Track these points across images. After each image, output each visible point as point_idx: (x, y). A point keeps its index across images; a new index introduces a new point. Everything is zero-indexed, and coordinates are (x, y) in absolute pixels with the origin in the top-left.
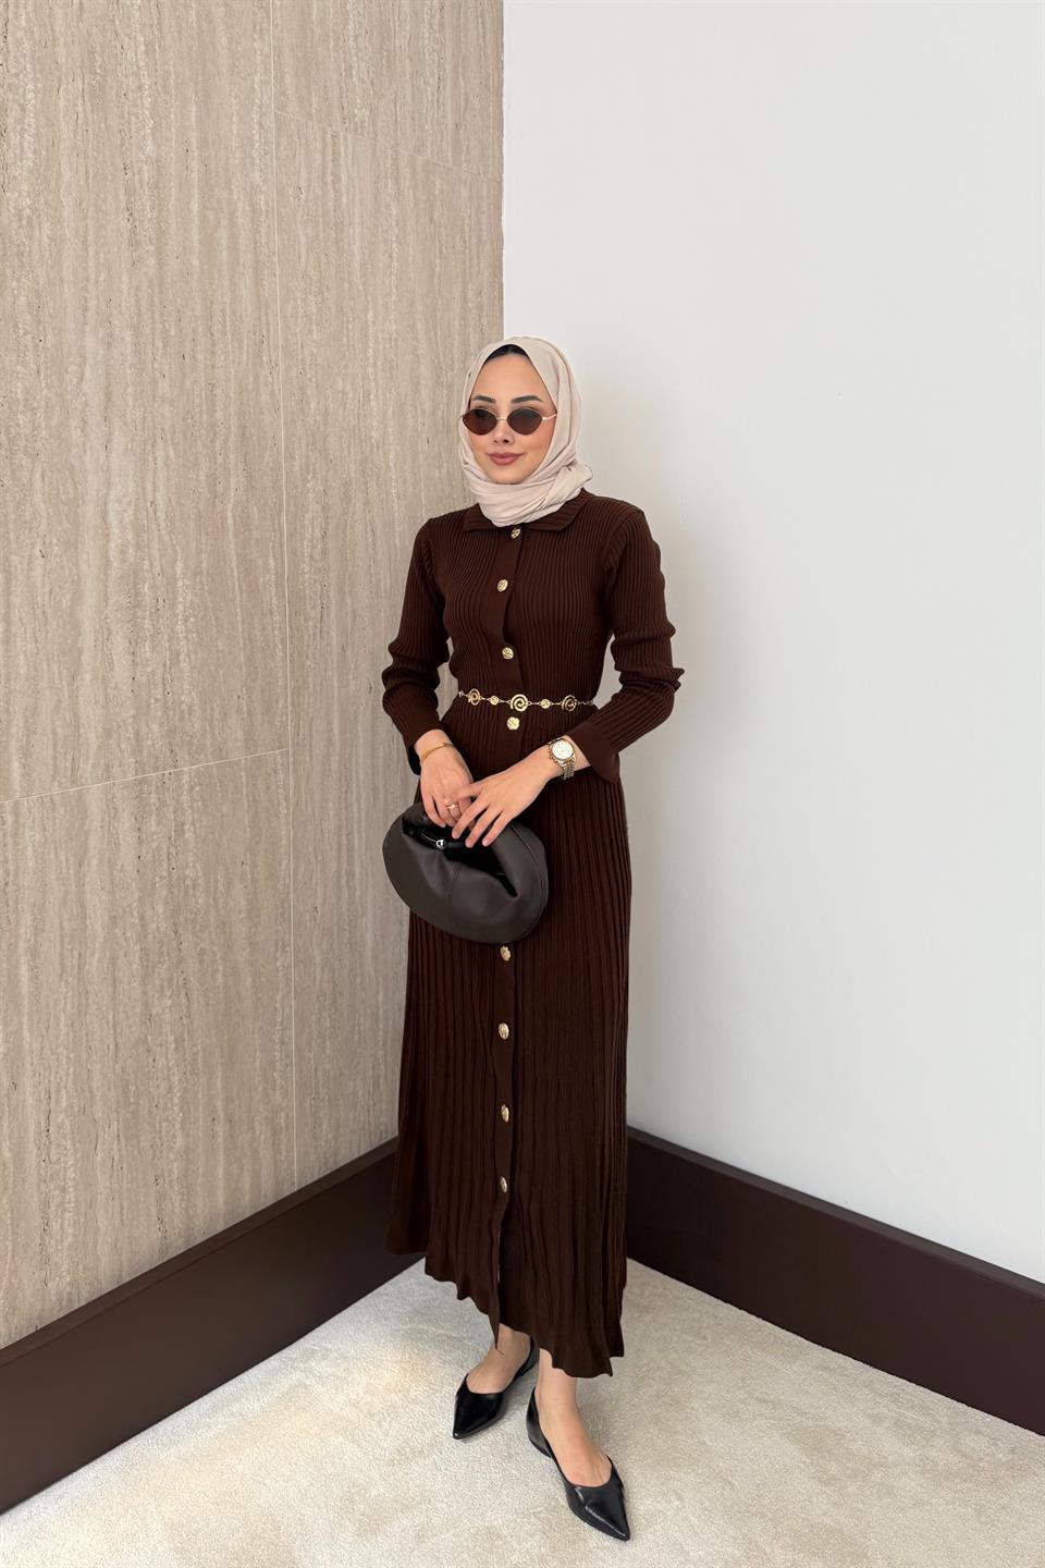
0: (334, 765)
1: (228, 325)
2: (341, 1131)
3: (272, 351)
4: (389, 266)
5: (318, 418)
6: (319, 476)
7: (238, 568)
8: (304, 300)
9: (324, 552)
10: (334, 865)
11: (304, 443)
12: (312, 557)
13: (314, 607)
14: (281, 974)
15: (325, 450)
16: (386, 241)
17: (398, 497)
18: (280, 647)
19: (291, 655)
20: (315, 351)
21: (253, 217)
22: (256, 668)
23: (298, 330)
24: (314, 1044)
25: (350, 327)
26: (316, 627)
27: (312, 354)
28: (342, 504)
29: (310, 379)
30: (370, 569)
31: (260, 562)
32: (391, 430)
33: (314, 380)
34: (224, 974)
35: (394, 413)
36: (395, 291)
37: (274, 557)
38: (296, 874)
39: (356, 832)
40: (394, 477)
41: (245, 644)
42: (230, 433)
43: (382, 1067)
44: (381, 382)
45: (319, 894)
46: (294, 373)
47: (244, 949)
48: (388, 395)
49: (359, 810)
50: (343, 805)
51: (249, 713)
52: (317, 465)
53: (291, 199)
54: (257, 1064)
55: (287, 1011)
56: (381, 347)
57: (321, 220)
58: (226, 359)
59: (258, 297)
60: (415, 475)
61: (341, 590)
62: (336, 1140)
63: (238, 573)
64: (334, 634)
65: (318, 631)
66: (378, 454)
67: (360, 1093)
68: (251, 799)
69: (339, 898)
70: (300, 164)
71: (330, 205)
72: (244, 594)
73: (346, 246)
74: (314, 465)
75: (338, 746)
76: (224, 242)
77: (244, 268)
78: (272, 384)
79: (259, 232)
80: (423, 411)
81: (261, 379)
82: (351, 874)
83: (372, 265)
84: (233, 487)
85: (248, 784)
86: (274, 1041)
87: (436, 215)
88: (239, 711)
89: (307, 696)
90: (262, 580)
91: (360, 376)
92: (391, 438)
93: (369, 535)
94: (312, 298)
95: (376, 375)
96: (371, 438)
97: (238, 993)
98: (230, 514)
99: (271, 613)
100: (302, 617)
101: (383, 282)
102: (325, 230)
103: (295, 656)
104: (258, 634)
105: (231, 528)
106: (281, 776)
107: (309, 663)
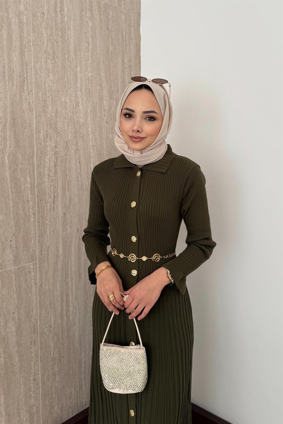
0: (60, 266)
1: (6, 73)
2: (64, 409)
3: (29, 85)
4: (88, 48)
5: (53, 114)
6: (53, 139)
7: (11, 182)
8: (46, 62)
9: (56, 173)
10: (60, 308)
11: (45, 125)
12: (49, 175)
13: (50, 197)
14: (33, 354)
15: (56, 128)
16: (86, 37)
17: (93, 146)
18: (33, 216)
19: (38, 219)
20: (51, 85)
21: (20, 25)
22: (20, 227)
23: (42, 76)
24: (50, 378)
25: (69, 74)
26: (51, 206)
27: (49, 86)
28: (64, 151)
29: (49, 97)
30: (78, 179)
31: (22, 179)
32: (89, 118)
33: (50, 97)
34: (5, 358)
35: (91, 111)
36: (90, 58)
37: (30, 177)
38: (40, 314)
39: (70, 294)
40: (91, 138)
41: (14, 217)
42: (7, 122)
43: (84, 381)
44: (84, 98)
45: (53, 319)
46: (40, 94)
47: (14, 347)
48: (88, 104)
49: (72, 284)
50: (64, 283)
51: (16, 247)
52: (52, 134)
53: (40, 18)
54: (22, 391)
55: (36, 367)
56: (84, 83)
57: (54, 27)
58: (5, 89)
59: (22, 60)
60: (101, 137)
61: (64, 189)
62: (61, 412)
63: (11, 184)
64: (60, 208)
65: (52, 208)
66: (83, 129)
67: (73, 392)
68: (17, 286)
69: (62, 320)
70: (44, 3)
71: (59, 21)
72: (14, 194)
73: (67, 39)
74: (50, 135)
75: (61, 258)
76: (5, 36)
77: (15, 48)
78: (29, 99)
79: (23, 32)
80: (105, 110)
81: (24, 97)
82: (68, 311)
83: (79, 47)
84: (8, 146)
85: (15, 280)
86: (30, 381)
87: (110, 27)
88: (11, 247)
89: (46, 237)
90: (23, 187)
91: (74, 95)
92: (90, 121)
93: (78, 164)
94: (49, 61)
95: (82, 95)
96: (80, 122)
97: (12, 365)
98: (6, 158)
99: (28, 201)
100: (44, 202)
101: (85, 55)
102: (56, 31)
103: (40, 219)
104: (21, 211)
105: (7, 165)
106: (33, 274)
107: (47, 222)
